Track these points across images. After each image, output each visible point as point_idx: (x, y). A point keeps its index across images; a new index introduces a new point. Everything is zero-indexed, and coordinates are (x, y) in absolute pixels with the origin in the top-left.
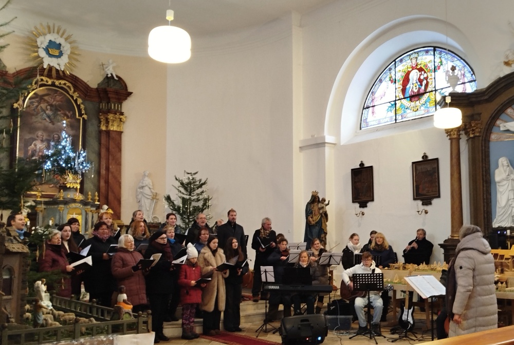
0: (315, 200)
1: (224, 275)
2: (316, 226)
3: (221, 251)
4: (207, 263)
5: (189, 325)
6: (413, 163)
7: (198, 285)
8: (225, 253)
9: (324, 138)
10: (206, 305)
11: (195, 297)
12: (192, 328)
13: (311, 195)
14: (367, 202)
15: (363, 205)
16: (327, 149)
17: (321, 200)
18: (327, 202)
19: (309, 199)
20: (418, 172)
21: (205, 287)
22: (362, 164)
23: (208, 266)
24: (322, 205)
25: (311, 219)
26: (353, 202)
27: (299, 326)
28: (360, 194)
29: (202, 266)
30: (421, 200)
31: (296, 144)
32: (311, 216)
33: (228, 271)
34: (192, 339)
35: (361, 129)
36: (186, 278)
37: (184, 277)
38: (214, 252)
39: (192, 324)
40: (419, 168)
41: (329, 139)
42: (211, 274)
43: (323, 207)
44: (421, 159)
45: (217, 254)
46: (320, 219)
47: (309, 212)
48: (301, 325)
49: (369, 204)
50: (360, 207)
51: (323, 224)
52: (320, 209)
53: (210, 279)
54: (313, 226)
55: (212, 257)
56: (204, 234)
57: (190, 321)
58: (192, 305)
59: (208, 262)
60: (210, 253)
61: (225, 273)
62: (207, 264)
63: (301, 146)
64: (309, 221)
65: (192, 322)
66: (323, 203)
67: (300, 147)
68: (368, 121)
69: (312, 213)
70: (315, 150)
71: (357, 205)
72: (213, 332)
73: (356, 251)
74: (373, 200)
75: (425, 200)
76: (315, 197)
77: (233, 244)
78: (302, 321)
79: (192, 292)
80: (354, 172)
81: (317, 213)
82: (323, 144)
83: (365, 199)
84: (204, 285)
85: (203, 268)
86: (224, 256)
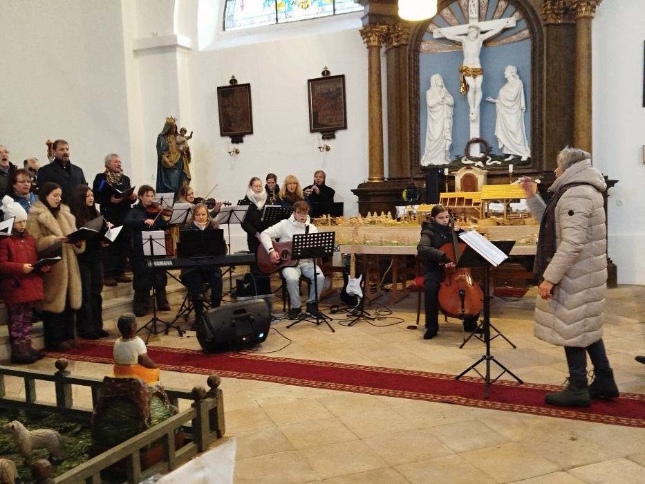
0: (171, 129)
1: (77, 249)
2: (176, 169)
3: (65, 209)
4: (45, 230)
5: (24, 338)
6: (309, 81)
7: (37, 271)
8: (72, 212)
9: (175, 38)
10: (50, 302)
11: (32, 291)
12: (29, 342)
13: (164, 122)
14: (242, 135)
15: (237, 139)
16: (179, 56)
17: (179, 131)
18: (188, 134)
19: (160, 129)
20: (316, 93)
21: (49, 272)
22: (233, 81)
23: (48, 235)
24: (183, 139)
25: (167, 159)
26: (222, 135)
27: (233, 321)
28: (233, 124)
29: (35, 235)
30: (322, 132)
31: (129, 46)
32: (166, 154)
33: (84, 244)
34: (33, 362)
35: (224, 29)
36: (10, 258)
37: (6, 257)
38: (55, 211)
39: (28, 337)
40: (318, 88)
41: (183, 40)
42: (57, 250)
43: (183, 142)
44: (320, 76)
45: (61, 215)
46: (181, 159)
47: (162, 148)
48: (235, 319)
49: (246, 138)
50: (233, 142)
51: (185, 166)
52: (178, 144)
53: (58, 258)
54: (171, 169)
55: (53, 219)
56: (23, 182)
57: (24, 333)
58: (26, 305)
59: (47, 228)
60: (49, 213)
61: (79, 247)
62: (45, 232)
63: (135, 49)
64: (165, 162)
65: (27, 334)
66: (183, 136)
67: (135, 51)
68: (235, 18)
69: (167, 149)
70: (159, 56)
71: (229, 140)
72: (65, 343)
73: (259, 202)
74: (251, 133)
75: (327, 132)
76: (172, 126)
77: (87, 199)
78: (236, 312)
79: (26, 283)
80: (222, 92)
81: (175, 150)
82: (171, 48)
83: (238, 131)
84: (46, 269)
85: (39, 239)
86: (73, 218)
